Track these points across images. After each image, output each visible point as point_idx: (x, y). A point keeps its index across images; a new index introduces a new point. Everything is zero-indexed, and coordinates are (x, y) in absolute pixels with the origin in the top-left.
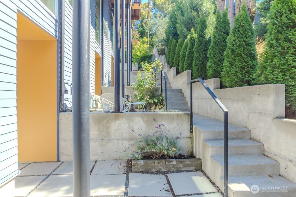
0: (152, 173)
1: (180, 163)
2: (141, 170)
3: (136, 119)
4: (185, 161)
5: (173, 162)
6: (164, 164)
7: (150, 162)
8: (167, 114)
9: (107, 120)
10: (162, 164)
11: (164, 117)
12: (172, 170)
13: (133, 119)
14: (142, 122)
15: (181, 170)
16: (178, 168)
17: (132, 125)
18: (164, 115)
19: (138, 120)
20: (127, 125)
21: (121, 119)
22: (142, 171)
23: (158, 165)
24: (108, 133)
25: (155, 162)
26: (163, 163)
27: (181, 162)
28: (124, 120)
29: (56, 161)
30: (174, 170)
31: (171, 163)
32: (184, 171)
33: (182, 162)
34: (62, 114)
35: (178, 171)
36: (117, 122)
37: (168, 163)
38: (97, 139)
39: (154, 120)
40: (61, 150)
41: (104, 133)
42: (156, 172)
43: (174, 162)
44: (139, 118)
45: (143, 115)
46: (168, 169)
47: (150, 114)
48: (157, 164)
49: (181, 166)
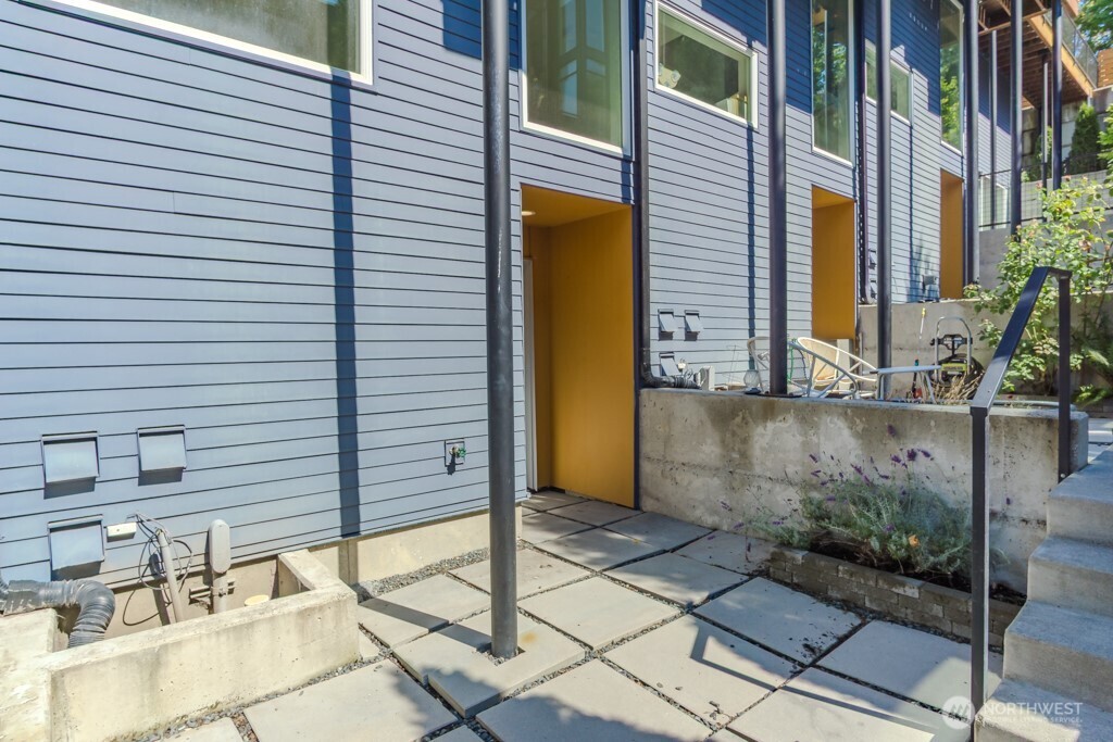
0: (829, 601)
1: (935, 599)
2: (795, 580)
3: (828, 420)
4: (959, 601)
5: (907, 588)
6: (871, 583)
7: (823, 562)
8: (946, 413)
9: (743, 418)
10: (862, 581)
11: (933, 423)
12: (903, 616)
13: (816, 419)
14: (846, 432)
15: (938, 625)
16: (926, 616)
17: (815, 439)
18: (933, 415)
19: (832, 426)
20: (800, 439)
21: (781, 418)
22: (796, 584)
23: (849, 581)
24: (744, 455)
25: (841, 568)
26: (867, 579)
27: (941, 597)
28: (791, 420)
29: (632, 506)
30: (910, 618)
31: (900, 591)
32: (952, 633)
33: (941, 600)
34: (644, 391)
35: (923, 627)
36: (770, 425)
37: (886, 587)
38: (717, 469)
39: (892, 431)
40: (643, 483)
41: (735, 455)
42: (843, 601)
43: (912, 589)
44: (836, 420)
45: (849, 411)
46: (884, 607)
47: (876, 410)
48: (846, 576)
49: (937, 610)
